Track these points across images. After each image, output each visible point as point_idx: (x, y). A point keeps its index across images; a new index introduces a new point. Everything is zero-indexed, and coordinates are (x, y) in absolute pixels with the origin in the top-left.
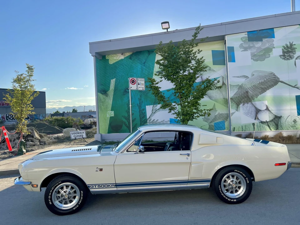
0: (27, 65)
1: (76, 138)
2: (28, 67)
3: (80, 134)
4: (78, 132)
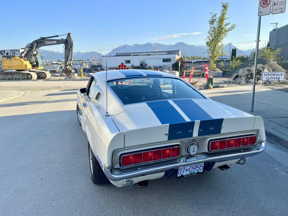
0: (222, 3)
1: (269, 80)
2: (223, 6)
3: (275, 76)
4: (275, 73)
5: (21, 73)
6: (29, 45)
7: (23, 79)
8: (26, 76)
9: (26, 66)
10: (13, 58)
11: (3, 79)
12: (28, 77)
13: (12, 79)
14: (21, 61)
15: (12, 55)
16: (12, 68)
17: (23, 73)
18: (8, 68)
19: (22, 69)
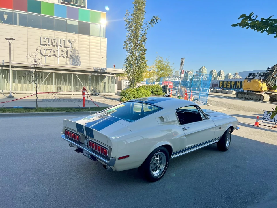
5: (256, 94)
6: (270, 68)
7: (256, 100)
8: (259, 97)
9: (261, 88)
10: (252, 81)
11: (241, 98)
12: (260, 99)
13: (247, 98)
14: (258, 83)
15: (253, 78)
16: (249, 89)
17: (257, 94)
18: (247, 88)
19: (257, 90)
